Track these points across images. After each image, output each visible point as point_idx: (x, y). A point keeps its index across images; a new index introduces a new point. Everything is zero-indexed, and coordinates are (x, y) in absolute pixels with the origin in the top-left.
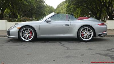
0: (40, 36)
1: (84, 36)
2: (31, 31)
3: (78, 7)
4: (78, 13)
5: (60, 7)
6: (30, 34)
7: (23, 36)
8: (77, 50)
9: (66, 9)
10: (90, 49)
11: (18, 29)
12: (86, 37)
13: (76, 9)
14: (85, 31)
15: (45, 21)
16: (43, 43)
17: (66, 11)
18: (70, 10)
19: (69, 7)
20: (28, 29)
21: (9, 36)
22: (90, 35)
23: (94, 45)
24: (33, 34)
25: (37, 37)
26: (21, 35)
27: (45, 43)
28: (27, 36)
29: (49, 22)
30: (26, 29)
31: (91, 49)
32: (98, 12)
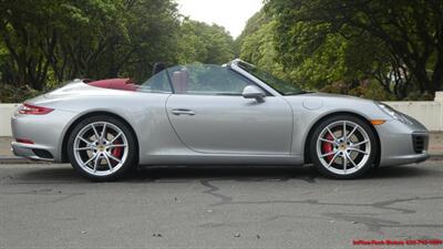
3: (334, 30)
4: (333, 59)
9: (276, 39)
17: (277, 49)
18: (295, 44)
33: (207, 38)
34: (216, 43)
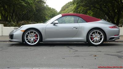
0: (46, 39)
1: (94, 40)
2: (37, 34)
3: (89, 9)
6: (35, 37)
7: (27, 39)
8: (86, 52)
11: (22, 32)
12: (96, 41)
13: (87, 12)
14: (95, 34)
15: (52, 23)
19: (78, 9)
20: (33, 32)
21: (12, 40)
22: (101, 39)
24: (39, 37)
25: (43, 40)
26: (25, 38)
27: (51, 47)
28: (32, 39)
29: (56, 25)
30: (31, 32)
33: (52, 12)
34: (54, 13)
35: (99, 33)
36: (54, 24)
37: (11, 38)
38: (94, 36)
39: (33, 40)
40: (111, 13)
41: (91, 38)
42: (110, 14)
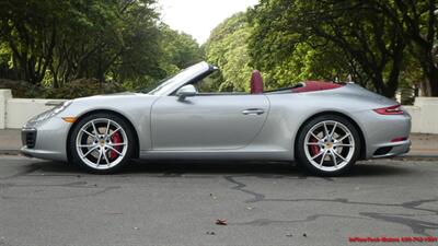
0: (152, 150)
1: (321, 156)
2: (119, 132)
5: (221, 37)
6: (113, 141)
7: (85, 150)
9: (251, 47)
10: (339, 200)
11: (69, 124)
12: (328, 159)
13: (292, 49)
14: (324, 136)
15: (173, 94)
16: (164, 179)
17: (251, 55)
18: (269, 51)
19: (263, 37)
20: (104, 125)
21: (31, 151)
22: (345, 152)
23: (357, 188)
24: (126, 142)
25: (141, 154)
26: (78, 145)
28: (103, 150)
29: (187, 98)
30: (98, 125)
31: (345, 201)
32: (384, 62)
35: (340, 132)
36: (183, 98)
37: (28, 143)
38: (321, 142)
39: (107, 153)
40: (371, 54)
41: (309, 147)
42: (368, 54)
